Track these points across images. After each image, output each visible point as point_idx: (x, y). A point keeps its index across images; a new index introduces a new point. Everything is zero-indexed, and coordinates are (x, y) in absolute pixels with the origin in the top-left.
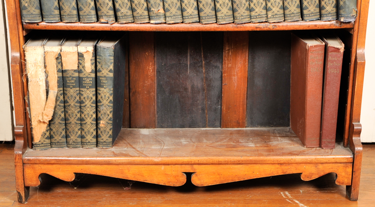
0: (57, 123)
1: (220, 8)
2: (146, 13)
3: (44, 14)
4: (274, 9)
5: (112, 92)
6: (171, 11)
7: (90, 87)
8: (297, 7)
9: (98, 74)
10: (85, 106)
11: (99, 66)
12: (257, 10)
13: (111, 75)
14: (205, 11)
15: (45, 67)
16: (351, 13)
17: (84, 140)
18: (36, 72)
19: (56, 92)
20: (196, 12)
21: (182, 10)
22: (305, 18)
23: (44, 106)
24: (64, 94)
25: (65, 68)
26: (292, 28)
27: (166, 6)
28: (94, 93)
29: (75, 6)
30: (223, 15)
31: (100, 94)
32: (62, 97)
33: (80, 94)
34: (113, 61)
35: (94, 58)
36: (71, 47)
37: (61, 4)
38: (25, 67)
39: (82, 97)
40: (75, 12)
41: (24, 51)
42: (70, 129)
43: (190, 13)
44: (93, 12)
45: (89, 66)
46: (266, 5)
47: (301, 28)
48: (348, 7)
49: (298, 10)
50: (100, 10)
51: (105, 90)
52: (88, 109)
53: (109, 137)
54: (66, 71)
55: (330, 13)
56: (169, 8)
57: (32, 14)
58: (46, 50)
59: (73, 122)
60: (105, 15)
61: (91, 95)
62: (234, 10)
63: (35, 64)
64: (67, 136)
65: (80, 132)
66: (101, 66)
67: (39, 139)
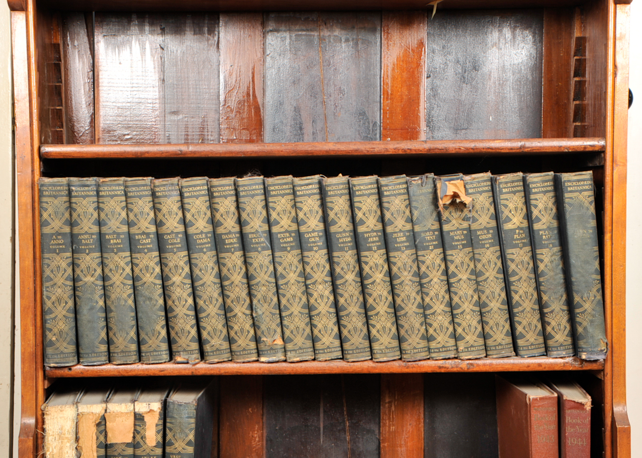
1: (378, 335)
2: (253, 345)
3: (81, 351)
4: (468, 338)
6: (295, 341)
8: (507, 335)
9: (168, 449)
11: (169, 436)
12: (439, 339)
13: (191, 450)
14: (352, 341)
15: (77, 439)
16: (597, 345)
18: (61, 448)
20: (337, 343)
21: (314, 340)
22: (522, 353)
25: (112, 440)
26: (500, 369)
27: (287, 333)
29: (135, 338)
30: (382, 347)
34: (193, 426)
35: (161, 422)
36: (123, 405)
37: (111, 334)
38: (43, 442)
40: (134, 347)
41: (43, 414)
43: (327, 343)
44: (164, 346)
45: (152, 436)
46: (455, 330)
47: (516, 369)
48: (592, 337)
49: (509, 340)
50: (176, 342)
54: (112, 445)
55: (561, 345)
56: (292, 337)
57: (62, 353)
58: (80, 411)
60: (185, 350)
62: (400, 339)
63: (61, 436)
66: (174, 436)
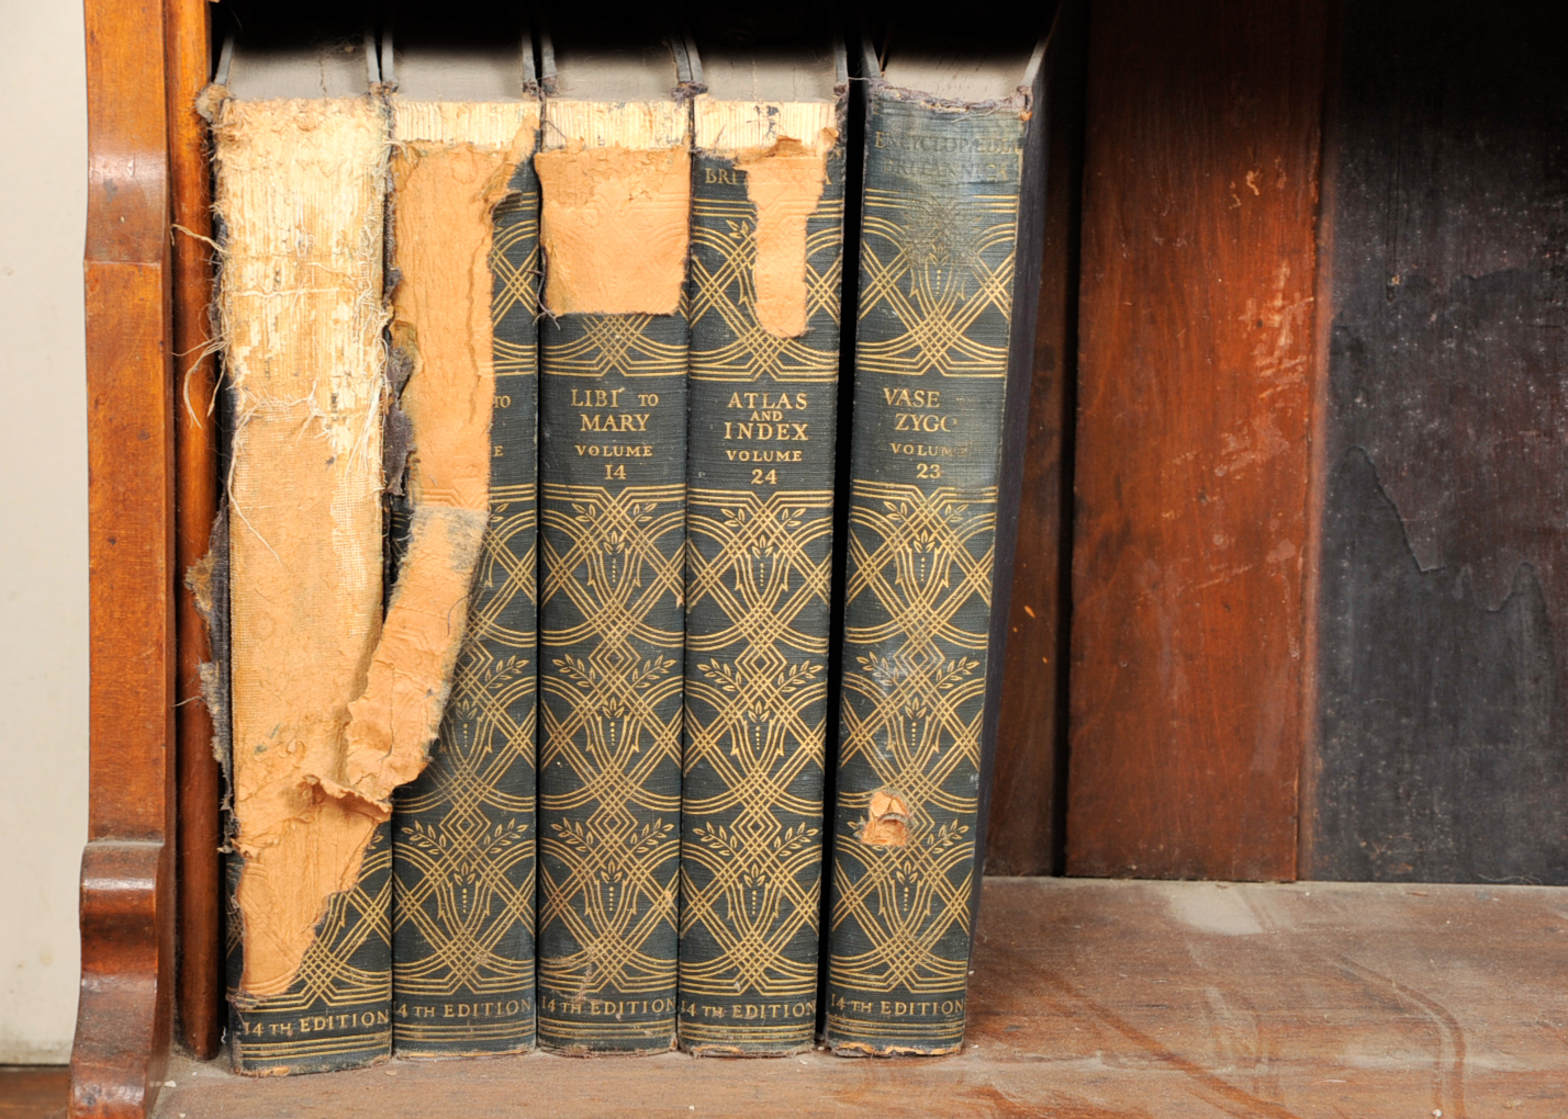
0: (463, 808)
5: (984, 521)
7: (791, 477)
9: (870, 358)
10: (729, 654)
11: (879, 283)
13: (991, 361)
15: (390, 287)
17: (701, 977)
18: (308, 331)
19: (481, 516)
23: (353, 650)
24: (544, 540)
25: (572, 294)
28: (822, 527)
31: (873, 540)
32: (521, 572)
33: (690, 540)
34: (1009, 232)
35: (836, 210)
36: (634, 111)
38: (211, 293)
39: (708, 574)
41: (209, 141)
42: (583, 873)
45: (785, 283)
51: (928, 509)
52: (761, 683)
53: (943, 948)
54: (573, 326)
58: (403, 134)
59: (612, 806)
61: (791, 552)
63: (305, 264)
64: (545, 940)
65: (669, 895)
66: (904, 285)
67: (293, 966)
